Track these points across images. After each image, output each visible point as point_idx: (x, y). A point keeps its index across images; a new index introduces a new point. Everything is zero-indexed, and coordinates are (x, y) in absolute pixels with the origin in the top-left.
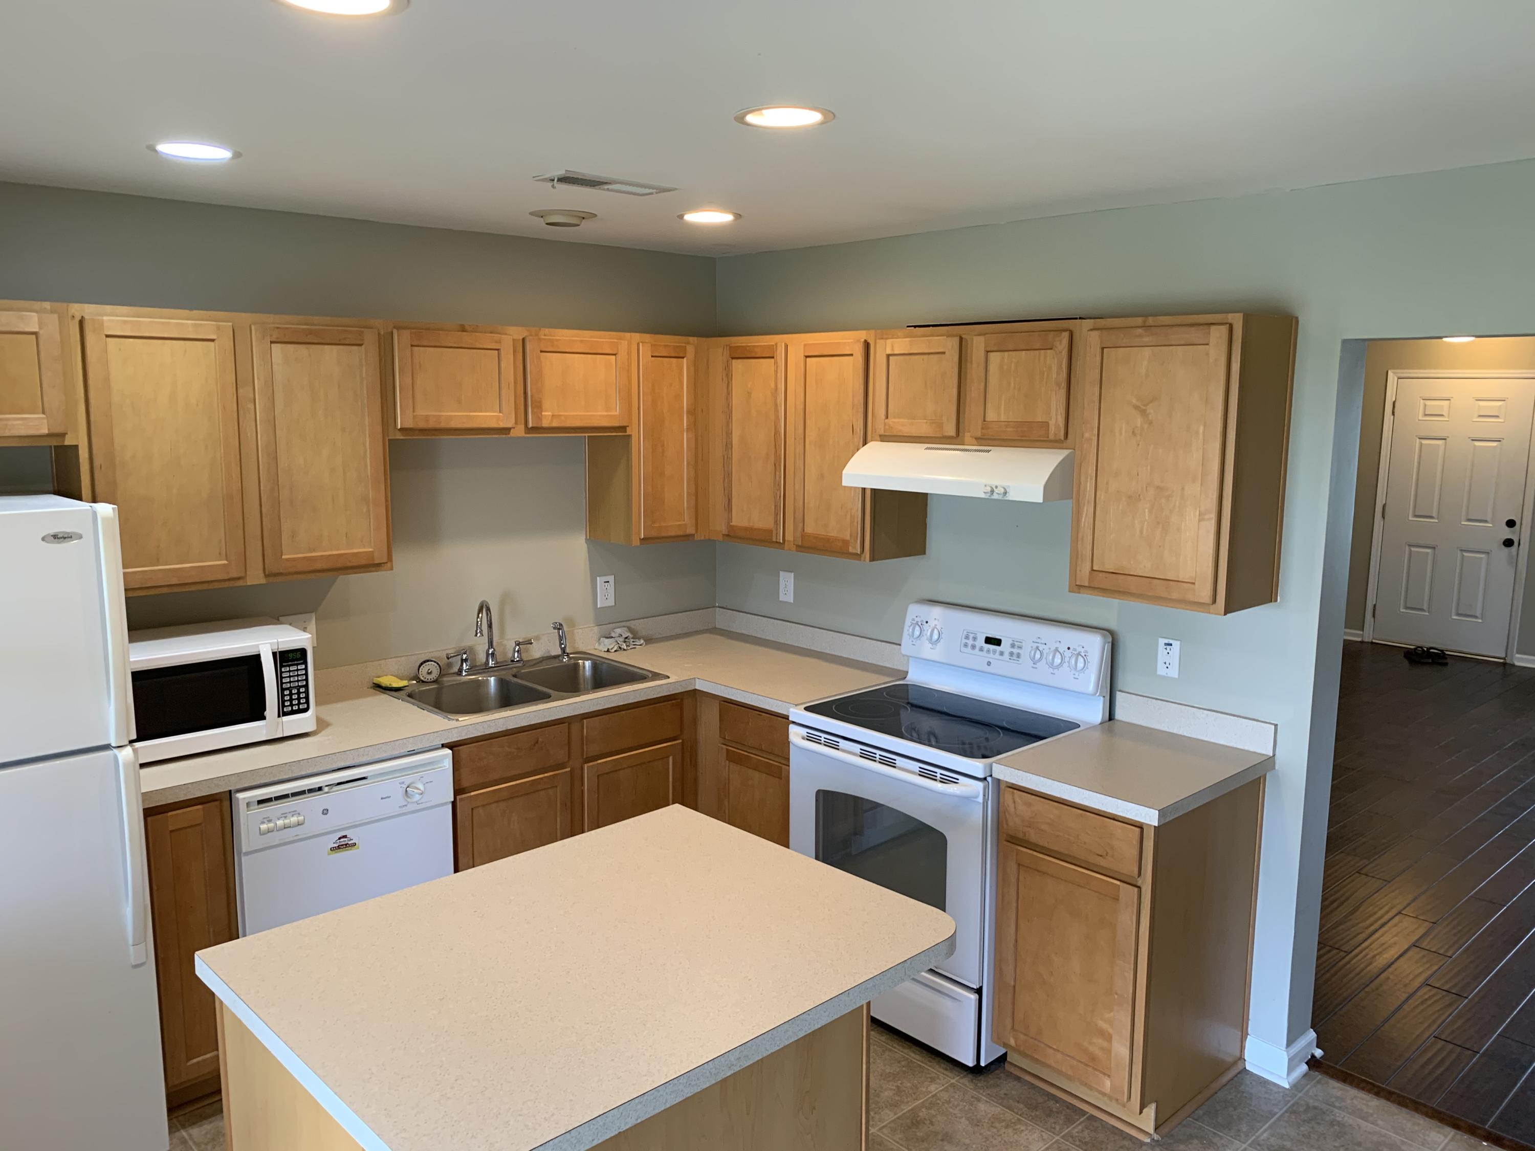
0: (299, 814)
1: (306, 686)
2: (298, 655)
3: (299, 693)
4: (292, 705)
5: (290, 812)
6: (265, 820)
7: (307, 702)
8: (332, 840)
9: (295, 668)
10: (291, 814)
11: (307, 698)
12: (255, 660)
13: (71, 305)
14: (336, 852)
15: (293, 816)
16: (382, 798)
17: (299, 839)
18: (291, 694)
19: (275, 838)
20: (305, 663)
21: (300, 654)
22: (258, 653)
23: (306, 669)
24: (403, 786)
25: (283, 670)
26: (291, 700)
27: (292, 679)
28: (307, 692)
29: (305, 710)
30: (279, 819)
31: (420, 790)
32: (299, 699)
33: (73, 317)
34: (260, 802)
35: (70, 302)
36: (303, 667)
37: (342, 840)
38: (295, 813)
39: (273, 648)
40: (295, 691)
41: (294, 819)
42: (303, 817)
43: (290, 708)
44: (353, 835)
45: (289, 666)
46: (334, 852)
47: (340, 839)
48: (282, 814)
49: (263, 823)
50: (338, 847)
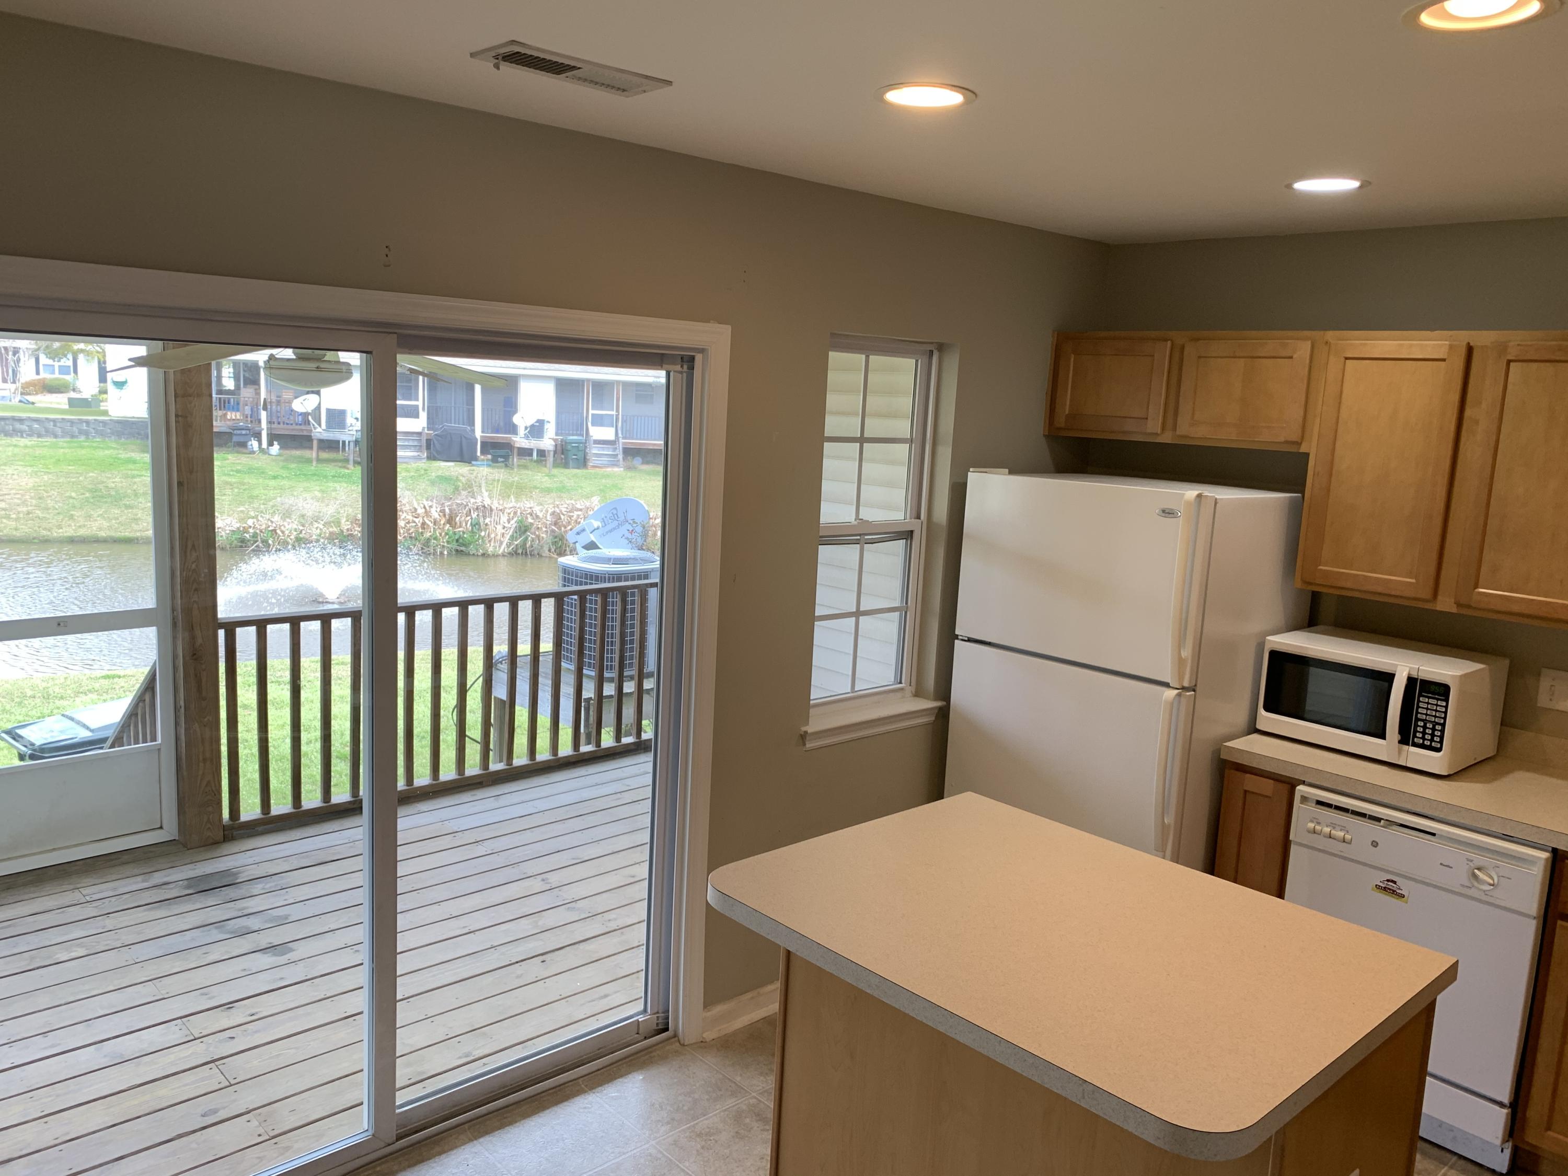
0: (1348, 832)
1: (1443, 725)
2: (1442, 690)
3: (1434, 729)
4: (1423, 738)
5: (1339, 825)
6: (1315, 821)
7: (1441, 742)
8: (1380, 878)
9: (1435, 702)
10: (1340, 828)
11: (1442, 737)
12: (1388, 678)
13: (1328, 332)
14: (1380, 892)
15: (1341, 830)
16: (1441, 864)
17: (1341, 856)
18: (1425, 727)
19: (1322, 843)
20: (1447, 701)
21: (1441, 691)
22: (1393, 672)
23: (1446, 707)
24: (1471, 864)
25: (1421, 699)
26: (1424, 733)
27: (1429, 712)
28: (1443, 731)
29: (1438, 750)
30: (1327, 826)
31: (1493, 880)
32: (1433, 735)
33: (1327, 342)
34: (1319, 803)
35: (1326, 330)
36: (1444, 704)
37: (1389, 883)
38: (1343, 828)
39: (1411, 673)
40: (1429, 725)
41: (1340, 834)
42: (1350, 837)
43: (1421, 741)
44: (1404, 886)
45: (1429, 698)
46: (1378, 890)
47: (1388, 881)
48: (1332, 823)
49: (1312, 821)
50: (1385, 888)
